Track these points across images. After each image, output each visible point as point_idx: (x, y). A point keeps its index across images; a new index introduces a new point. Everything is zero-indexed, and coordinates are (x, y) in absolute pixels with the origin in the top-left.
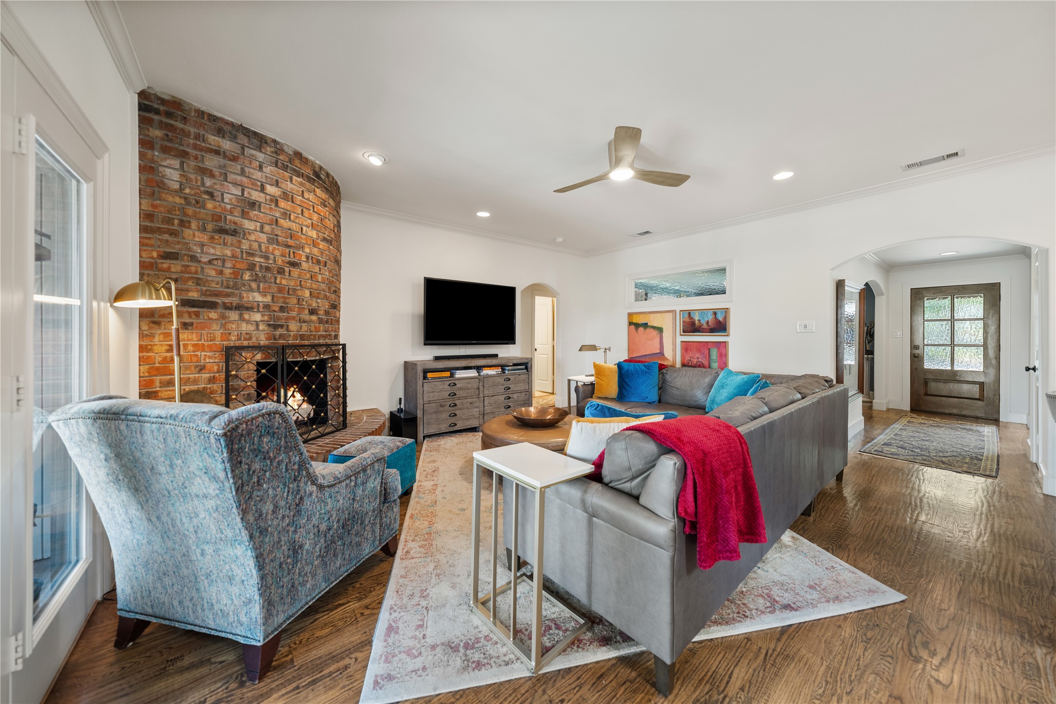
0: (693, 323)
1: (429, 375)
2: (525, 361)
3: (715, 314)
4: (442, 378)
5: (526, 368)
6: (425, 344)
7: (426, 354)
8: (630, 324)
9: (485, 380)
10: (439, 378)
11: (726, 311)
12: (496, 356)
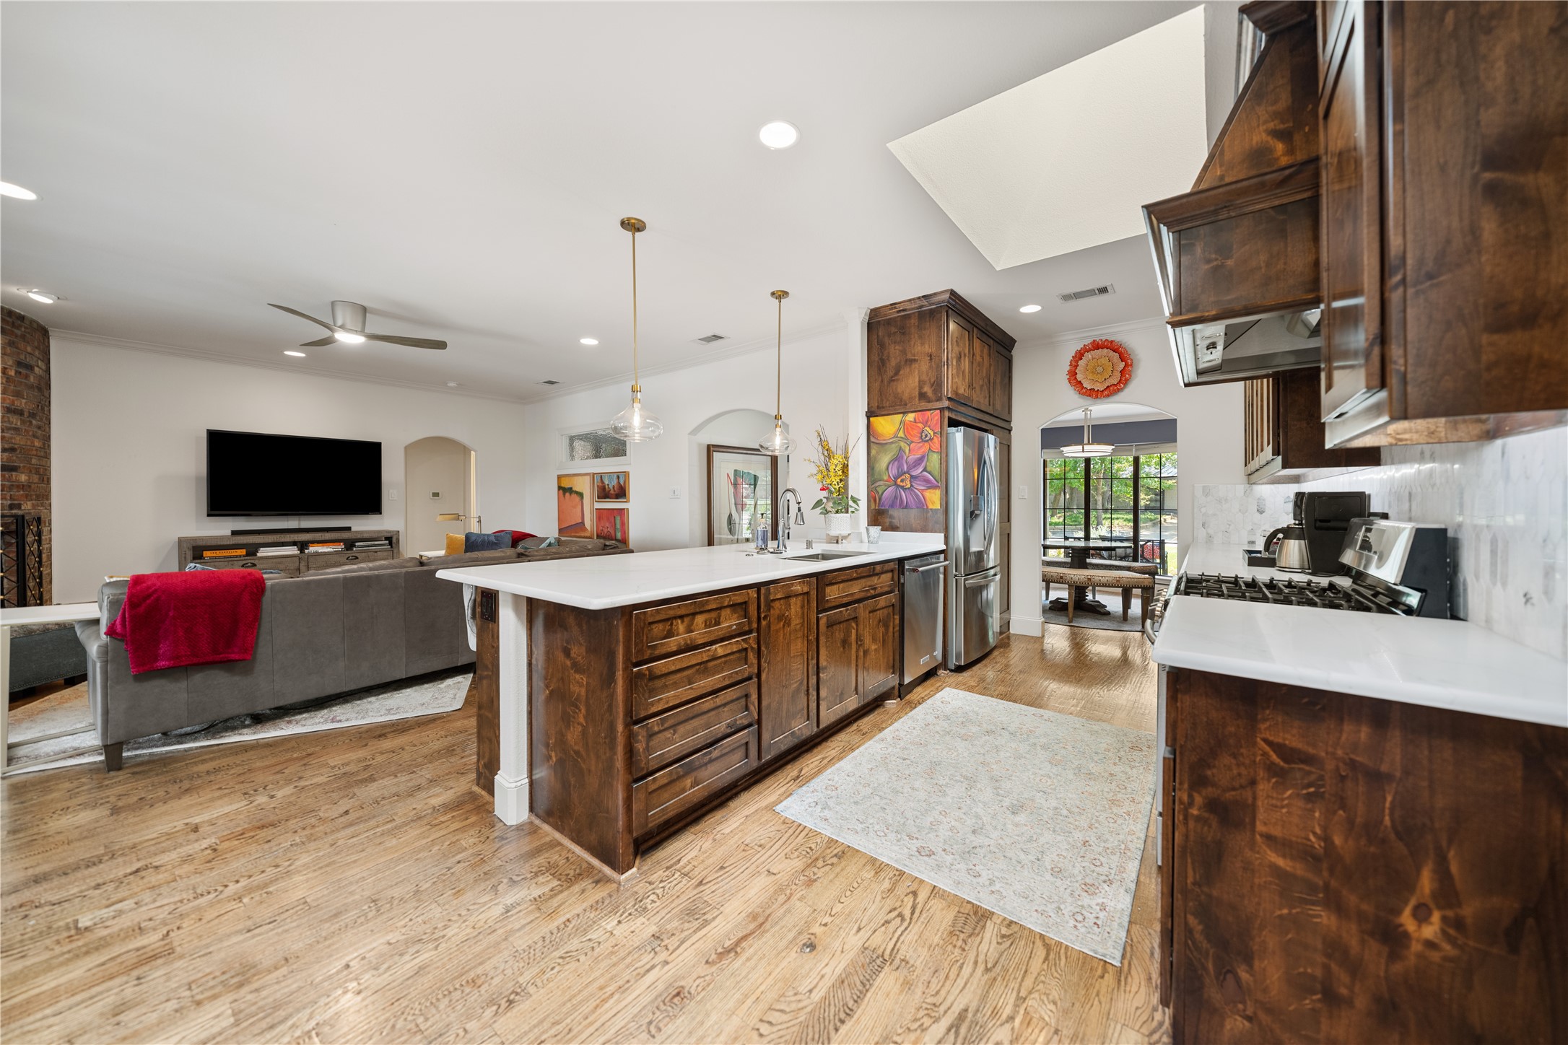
0: (604, 488)
1: (207, 554)
2: (388, 535)
3: (618, 477)
4: (230, 557)
5: (391, 544)
6: (208, 515)
7: (222, 528)
8: (560, 488)
9: (311, 559)
10: (225, 557)
11: (626, 474)
12: (349, 529)
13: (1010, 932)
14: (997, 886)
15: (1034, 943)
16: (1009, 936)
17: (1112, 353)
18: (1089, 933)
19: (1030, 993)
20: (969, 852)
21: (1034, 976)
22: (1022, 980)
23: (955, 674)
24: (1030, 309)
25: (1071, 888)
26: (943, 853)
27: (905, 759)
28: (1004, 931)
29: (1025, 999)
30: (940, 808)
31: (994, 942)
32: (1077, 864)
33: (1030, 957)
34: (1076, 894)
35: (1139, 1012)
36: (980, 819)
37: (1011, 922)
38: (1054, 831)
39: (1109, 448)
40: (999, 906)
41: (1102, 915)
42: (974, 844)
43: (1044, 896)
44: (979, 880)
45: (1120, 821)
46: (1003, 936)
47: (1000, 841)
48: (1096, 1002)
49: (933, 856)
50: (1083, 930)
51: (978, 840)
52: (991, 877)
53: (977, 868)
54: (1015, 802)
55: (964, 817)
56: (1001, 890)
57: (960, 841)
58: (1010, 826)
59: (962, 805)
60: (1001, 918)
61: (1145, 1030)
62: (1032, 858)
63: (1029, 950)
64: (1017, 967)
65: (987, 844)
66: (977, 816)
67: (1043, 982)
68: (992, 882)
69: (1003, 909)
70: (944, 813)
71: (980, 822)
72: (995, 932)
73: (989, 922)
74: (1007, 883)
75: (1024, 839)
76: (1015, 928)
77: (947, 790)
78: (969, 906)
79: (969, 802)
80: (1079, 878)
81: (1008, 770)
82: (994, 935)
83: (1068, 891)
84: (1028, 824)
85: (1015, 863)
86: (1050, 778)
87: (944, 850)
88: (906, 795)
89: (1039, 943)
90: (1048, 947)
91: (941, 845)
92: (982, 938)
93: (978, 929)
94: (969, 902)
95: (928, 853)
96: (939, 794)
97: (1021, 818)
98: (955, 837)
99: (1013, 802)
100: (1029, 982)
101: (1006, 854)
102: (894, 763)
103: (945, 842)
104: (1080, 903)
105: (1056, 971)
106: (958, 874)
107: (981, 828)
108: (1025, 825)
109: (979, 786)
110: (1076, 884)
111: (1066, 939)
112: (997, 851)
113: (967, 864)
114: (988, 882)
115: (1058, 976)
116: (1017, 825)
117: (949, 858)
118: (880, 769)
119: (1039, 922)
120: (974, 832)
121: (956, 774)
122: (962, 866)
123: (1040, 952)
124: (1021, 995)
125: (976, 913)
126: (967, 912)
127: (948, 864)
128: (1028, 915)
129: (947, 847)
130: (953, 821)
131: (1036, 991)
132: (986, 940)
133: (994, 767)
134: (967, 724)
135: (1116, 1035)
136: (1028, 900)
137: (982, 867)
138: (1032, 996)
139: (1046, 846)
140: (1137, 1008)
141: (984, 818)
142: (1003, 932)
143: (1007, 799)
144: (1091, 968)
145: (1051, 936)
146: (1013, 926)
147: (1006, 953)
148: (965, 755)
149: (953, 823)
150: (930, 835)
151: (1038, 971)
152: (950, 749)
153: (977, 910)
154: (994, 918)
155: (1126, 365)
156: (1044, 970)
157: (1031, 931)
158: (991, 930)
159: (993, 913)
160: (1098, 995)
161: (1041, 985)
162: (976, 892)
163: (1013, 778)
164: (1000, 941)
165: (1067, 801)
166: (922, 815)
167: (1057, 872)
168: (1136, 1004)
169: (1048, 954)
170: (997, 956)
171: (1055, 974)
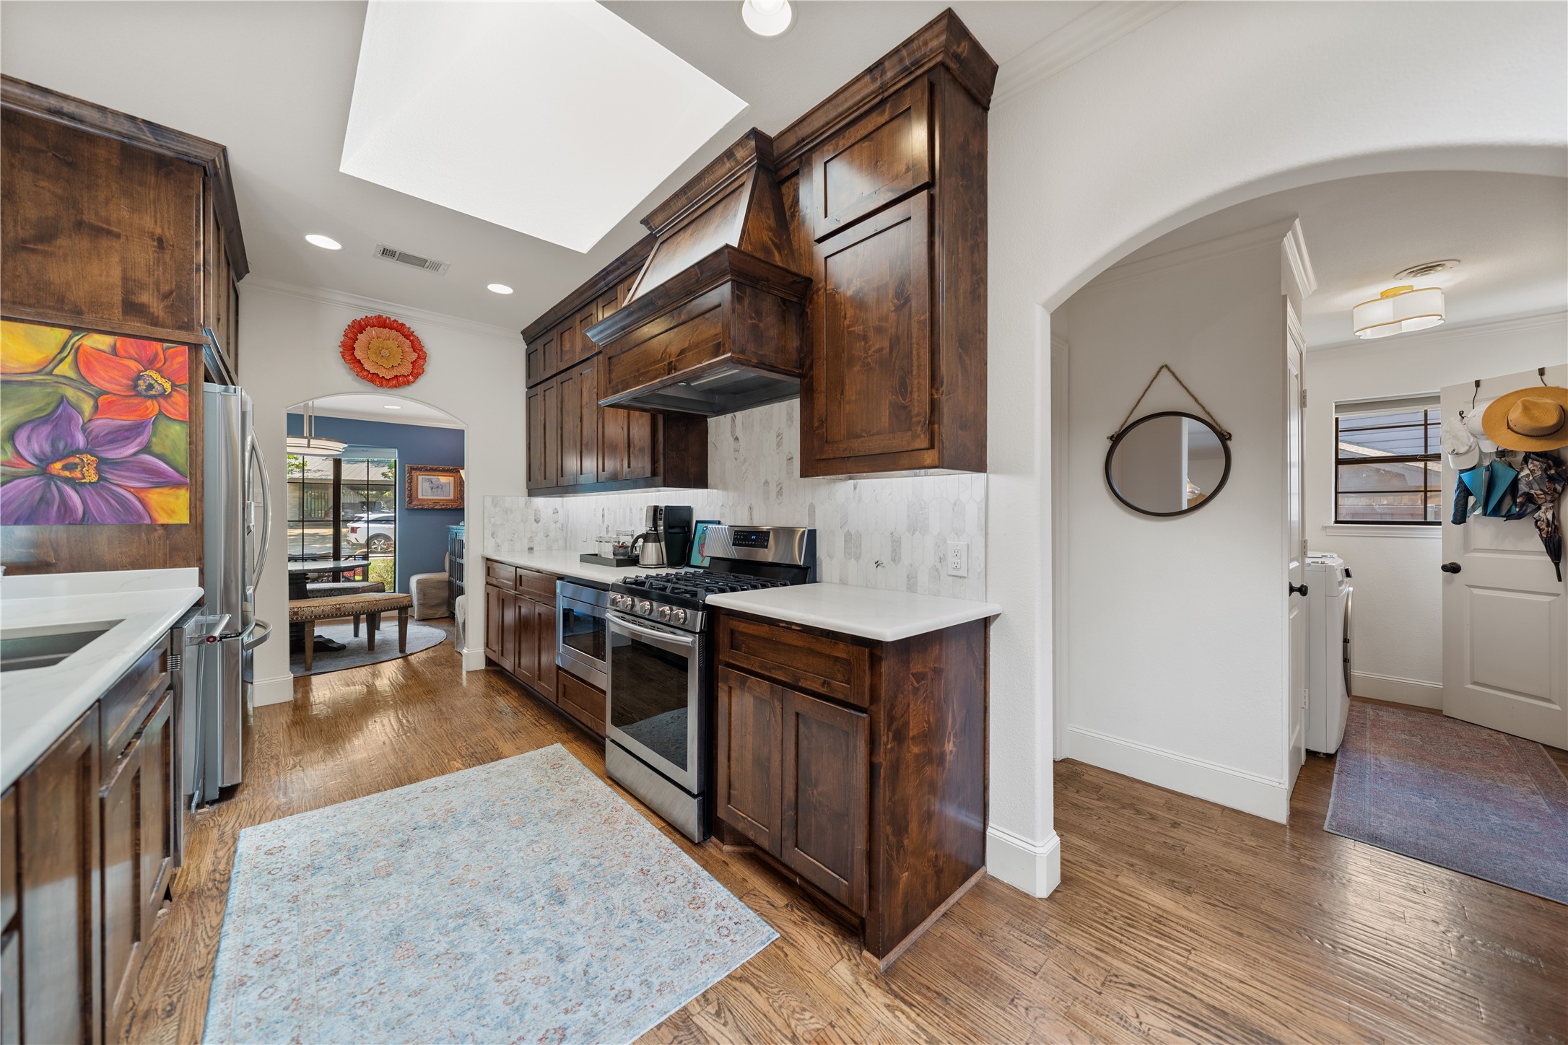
13: (715, 1003)
14: (656, 983)
15: (735, 989)
16: (719, 1007)
17: (402, 338)
18: (743, 935)
19: (789, 1026)
20: (588, 983)
21: (772, 1011)
22: (774, 1026)
23: (224, 805)
24: (320, 241)
25: (689, 917)
26: (570, 1015)
27: (336, 972)
28: (712, 1009)
29: (794, 1035)
30: (488, 977)
31: (722, 1028)
32: (664, 895)
33: (751, 1002)
34: (698, 917)
35: (821, 948)
36: (545, 940)
37: (704, 995)
38: (613, 885)
39: (340, 446)
40: (681, 995)
41: (728, 912)
42: (580, 970)
43: (689, 945)
44: (636, 995)
45: (634, 833)
46: (718, 1014)
47: (593, 941)
48: (809, 975)
49: (568, 1032)
50: (738, 938)
51: (575, 964)
52: (638, 980)
53: (617, 988)
54: (547, 892)
55: (527, 956)
56: (661, 980)
57: (564, 984)
58: (577, 919)
59: (507, 947)
60: (695, 1003)
61: (839, 957)
62: (634, 925)
63: (742, 999)
64: (760, 1023)
65: (588, 956)
66: (539, 942)
67: (780, 1007)
68: (646, 983)
69: (686, 994)
70: (501, 977)
71: (549, 944)
72: (710, 1020)
73: (694, 1019)
74: (656, 969)
75: (605, 916)
76: (712, 996)
77: (461, 949)
78: (664, 1029)
79: (507, 937)
80: (681, 903)
81: (490, 868)
82: (714, 1023)
83: (691, 921)
84: (587, 900)
85: (632, 944)
86: (536, 842)
87: (566, 1012)
88: (420, 1010)
89: (736, 984)
90: (741, 979)
91: (555, 1011)
92: (713, 1039)
93: (700, 1036)
94: (659, 1027)
95: (557, 1036)
96: (459, 963)
97: (574, 901)
98: (554, 986)
99: (544, 893)
100: (779, 1022)
101: (616, 946)
102: (324, 993)
103: (552, 1002)
104: (709, 921)
105: (772, 988)
106: (614, 1016)
107: (561, 948)
108: (587, 903)
109: (490, 910)
110: (687, 910)
111: (742, 959)
112: (605, 952)
113: (606, 996)
114: (645, 989)
115: (777, 989)
116: (581, 911)
117: (583, 1013)
118: (313, 1024)
119: (716, 968)
120: (561, 960)
121: (443, 921)
122: (606, 1004)
123: (747, 989)
124: (790, 1037)
125: (677, 1028)
126: (671, 1037)
127: (591, 1019)
128: (704, 974)
129: (563, 1006)
130: (524, 973)
131: (788, 1019)
132: (717, 1036)
133: (471, 876)
134: (357, 856)
135: (840, 979)
136: (686, 962)
137: (619, 982)
138: (793, 1026)
139: (627, 904)
140: (818, 948)
141: (548, 936)
142: (713, 1012)
143: (536, 897)
144: (773, 957)
145: (734, 968)
146: (708, 996)
147: (739, 1024)
148: (416, 891)
149: (528, 975)
150: (527, 1017)
151: (767, 1004)
152: (384, 902)
153: (673, 1023)
154: (691, 1009)
155: (419, 357)
156: (768, 998)
157: (720, 983)
158: (704, 1021)
159: (685, 1009)
160: (802, 969)
161: (783, 1010)
162: (651, 1009)
163: (508, 871)
164: (722, 1021)
165: (581, 850)
166: (481, 1007)
167: (664, 915)
168: (815, 947)
169: (752, 984)
170: (741, 1035)
171: (776, 990)
